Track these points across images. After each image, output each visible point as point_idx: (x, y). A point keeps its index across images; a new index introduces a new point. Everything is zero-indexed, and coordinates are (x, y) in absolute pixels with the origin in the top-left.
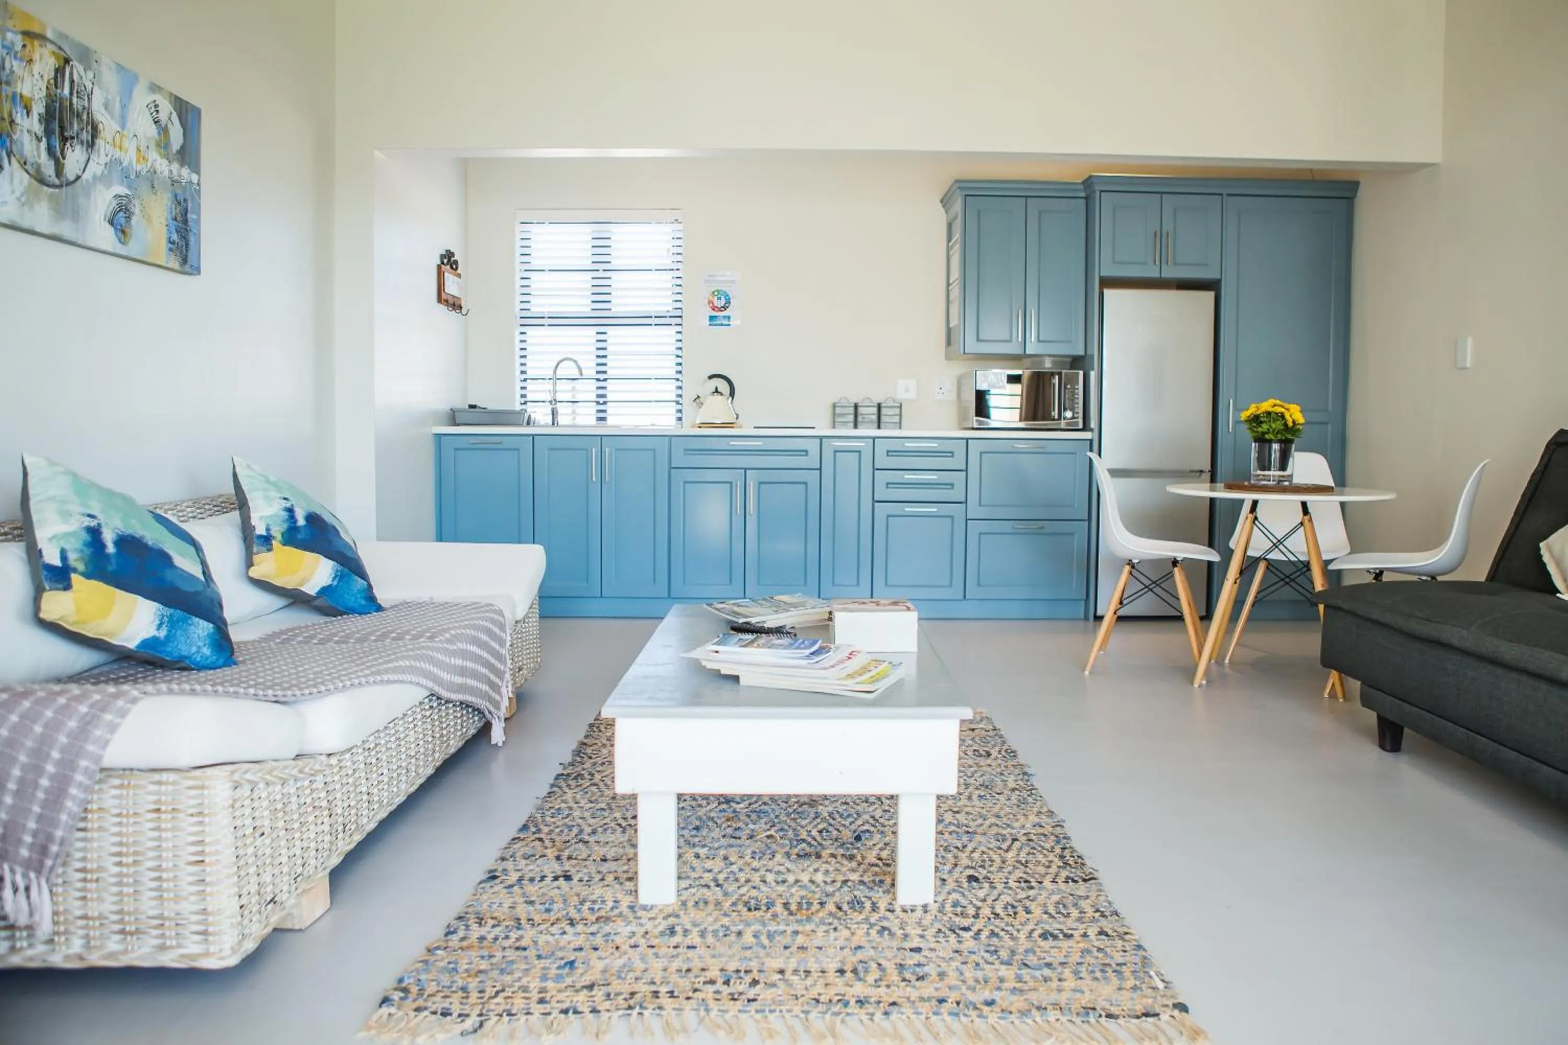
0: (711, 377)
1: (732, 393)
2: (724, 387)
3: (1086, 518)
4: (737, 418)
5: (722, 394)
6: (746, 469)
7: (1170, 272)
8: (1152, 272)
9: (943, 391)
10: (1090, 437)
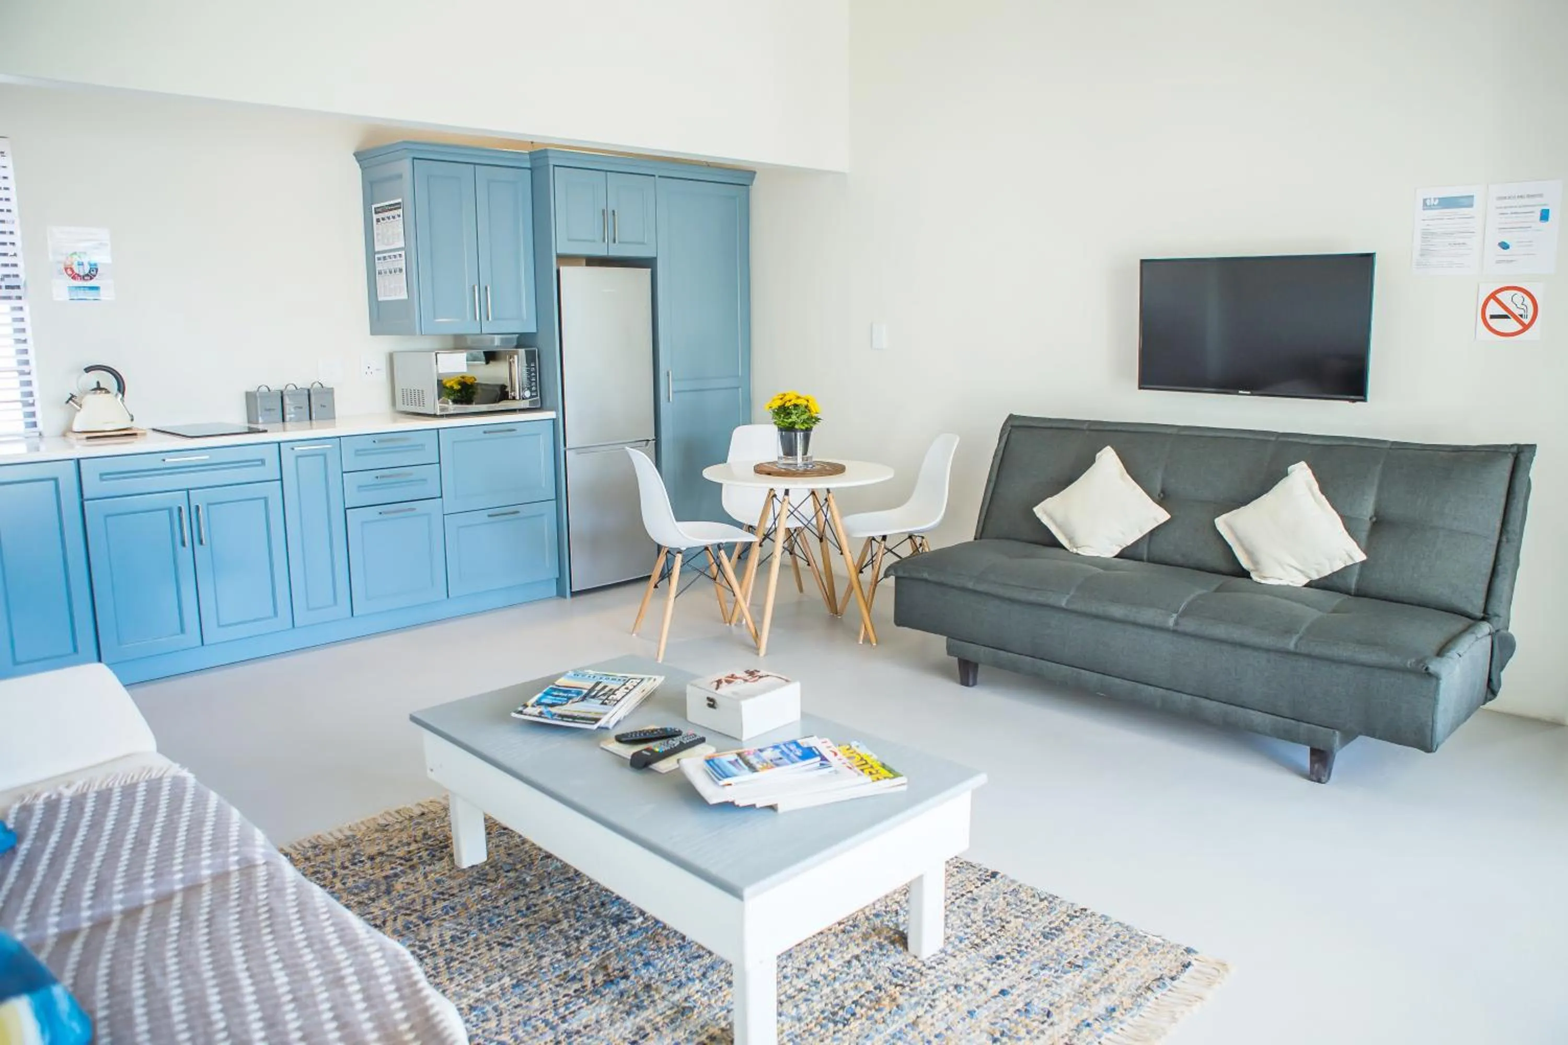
0: (88, 370)
1: (121, 388)
2: (109, 381)
3: (554, 497)
4: (132, 420)
5: (108, 392)
6: (188, 490)
7: (616, 251)
8: (600, 251)
9: (371, 370)
10: (554, 417)
